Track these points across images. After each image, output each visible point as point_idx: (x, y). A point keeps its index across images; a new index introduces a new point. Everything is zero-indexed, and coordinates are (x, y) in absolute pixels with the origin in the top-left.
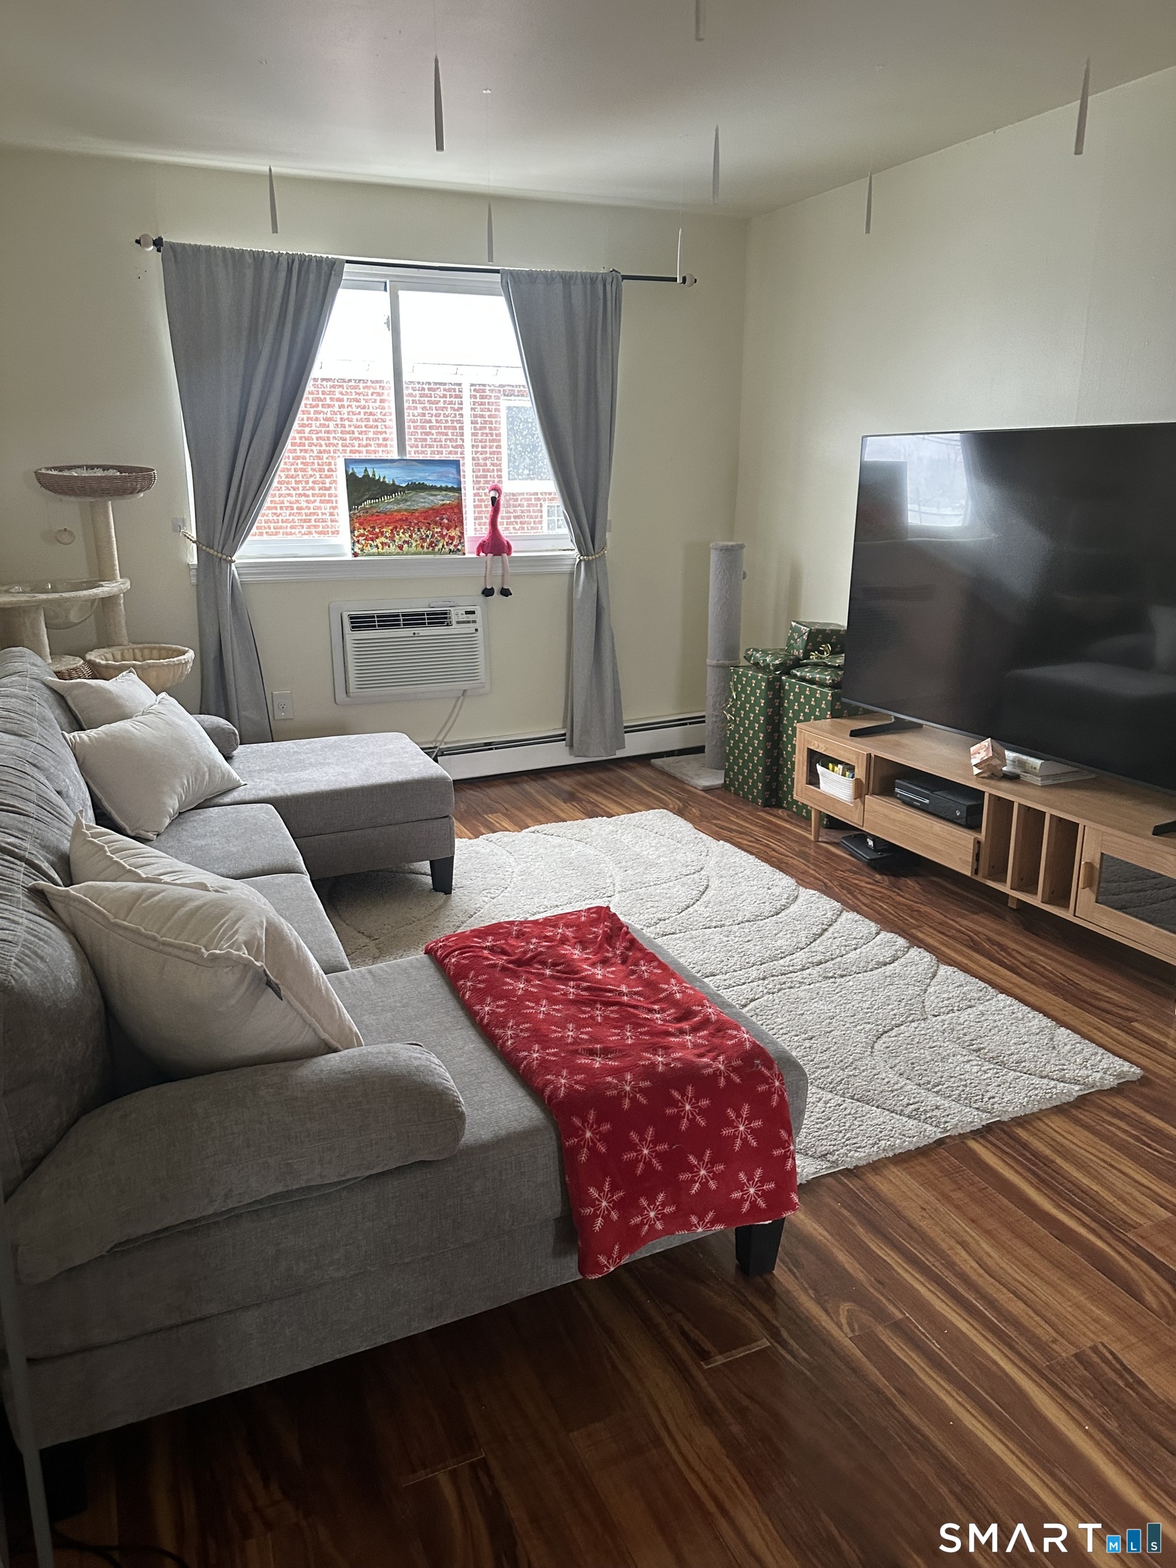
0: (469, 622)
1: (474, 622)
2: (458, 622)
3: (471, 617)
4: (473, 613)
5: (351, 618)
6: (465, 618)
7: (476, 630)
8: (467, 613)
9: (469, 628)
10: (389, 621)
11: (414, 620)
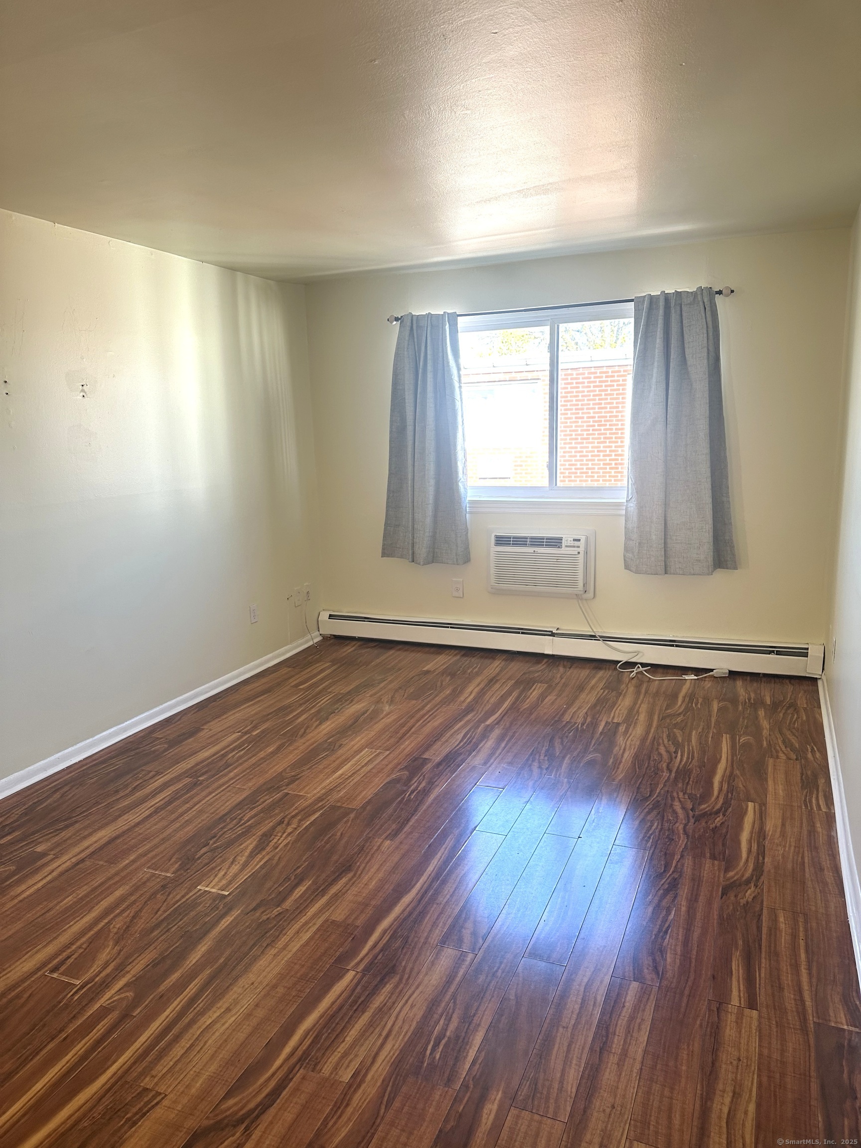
0: (574, 547)
1: (578, 547)
2: (566, 546)
3: (577, 543)
4: (579, 540)
5: (496, 537)
6: (572, 543)
7: (579, 553)
8: (575, 540)
9: (574, 551)
10: (519, 541)
11: (537, 542)
